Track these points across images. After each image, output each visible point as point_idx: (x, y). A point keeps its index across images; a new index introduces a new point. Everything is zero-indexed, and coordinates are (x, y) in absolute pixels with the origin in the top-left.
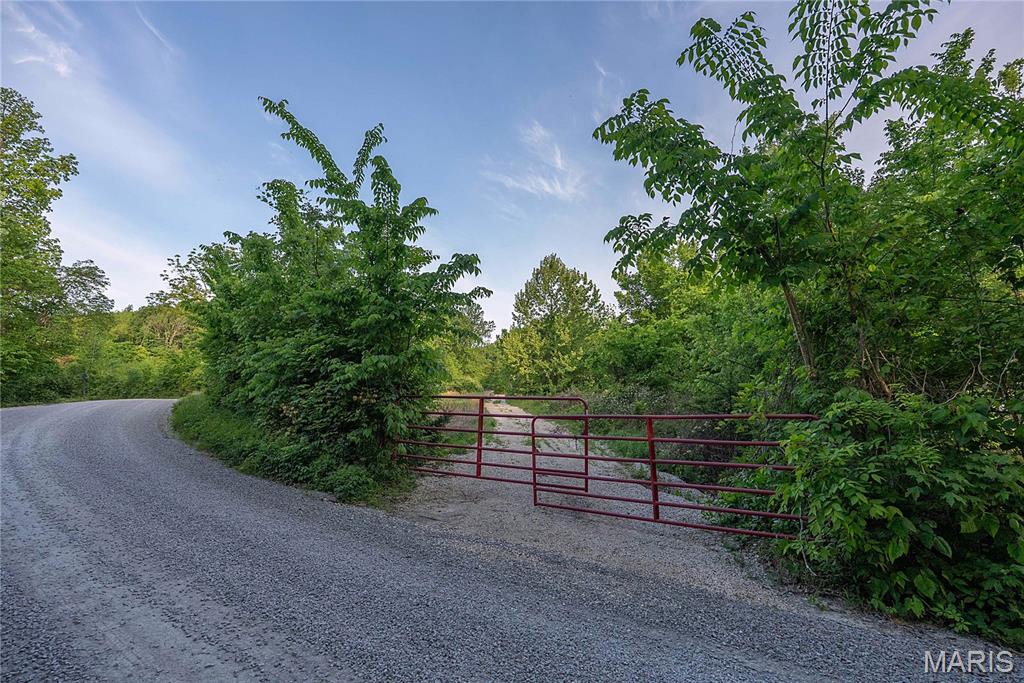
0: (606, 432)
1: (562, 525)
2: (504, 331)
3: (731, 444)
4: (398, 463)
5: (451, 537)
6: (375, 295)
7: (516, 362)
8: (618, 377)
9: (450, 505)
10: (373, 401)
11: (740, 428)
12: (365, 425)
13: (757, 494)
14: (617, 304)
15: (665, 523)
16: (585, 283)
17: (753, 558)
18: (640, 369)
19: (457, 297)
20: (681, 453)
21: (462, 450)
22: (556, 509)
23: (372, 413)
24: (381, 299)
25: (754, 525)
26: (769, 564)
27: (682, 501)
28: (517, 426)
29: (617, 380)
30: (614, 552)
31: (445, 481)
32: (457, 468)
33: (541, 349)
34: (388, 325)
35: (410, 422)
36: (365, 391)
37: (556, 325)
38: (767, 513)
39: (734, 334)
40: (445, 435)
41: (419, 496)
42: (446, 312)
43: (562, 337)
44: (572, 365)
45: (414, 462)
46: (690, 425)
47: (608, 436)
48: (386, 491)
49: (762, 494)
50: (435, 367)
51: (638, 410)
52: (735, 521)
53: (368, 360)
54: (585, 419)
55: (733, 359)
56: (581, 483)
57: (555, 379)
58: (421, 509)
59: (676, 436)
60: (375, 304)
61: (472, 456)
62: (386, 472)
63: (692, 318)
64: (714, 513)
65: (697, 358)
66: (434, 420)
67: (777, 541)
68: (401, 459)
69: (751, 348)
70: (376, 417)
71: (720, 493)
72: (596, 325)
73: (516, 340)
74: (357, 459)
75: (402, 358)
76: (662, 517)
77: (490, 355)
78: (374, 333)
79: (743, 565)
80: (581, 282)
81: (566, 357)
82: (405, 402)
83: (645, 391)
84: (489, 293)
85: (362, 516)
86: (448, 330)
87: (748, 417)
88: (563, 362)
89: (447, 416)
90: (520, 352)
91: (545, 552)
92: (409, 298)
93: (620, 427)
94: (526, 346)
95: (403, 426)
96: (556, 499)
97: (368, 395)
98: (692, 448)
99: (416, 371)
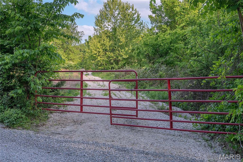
0: (144, 88)
1: (125, 133)
2: (90, 37)
3: (206, 91)
4: (38, 107)
5: (70, 142)
6: (18, 15)
7: (96, 54)
8: (150, 60)
9: (67, 127)
10: (22, 75)
11: (212, 84)
12: (18, 87)
13: (219, 114)
14: (150, 22)
15: (175, 130)
16: (133, 10)
17: (216, 144)
18: (161, 56)
19: (66, 17)
20: (182, 97)
21: (70, 99)
22: (121, 126)
23: (22, 81)
24: (22, 18)
25: (217, 129)
26: (223, 146)
27: (182, 119)
28: (98, 86)
29: (150, 62)
30: (151, 145)
31: (63, 115)
32: (69, 108)
33: (110, 47)
34: (27, 33)
35: (43, 85)
36: (17, 69)
37: (118, 33)
38: (223, 123)
39: (210, 37)
40: (62, 92)
41: (51, 123)
42: (60, 25)
43: (121, 40)
44: (126, 54)
45: (46, 106)
46: (186, 83)
47: (146, 89)
48: (33, 121)
49: (221, 114)
50: (56, 56)
51: (160, 76)
52: (208, 128)
53: (17, 52)
54: (136, 81)
55: (209, 50)
56: (134, 113)
57: (117, 62)
58: (52, 129)
59: (179, 88)
60: (18, 20)
61: (78, 102)
62: (32, 111)
63: (190, 28)
64: (198, 124)
65: (191, 49)
66: (55, 84)
67: (227, 135)
68: (39, 104)
69: (219, 43)
70: (24, 83)
71: (202, 115)
72: (138, 33)
73: (96, 41)
74: (15, 105)
75: (36, 50)
76: (174, 127)
77: (82, 50)
78: (19, 37)
79: (212, 147)
80: (131, 10)
81: (123, 50)
82: (39, 74)
83: (164, 67)
84: (82, 16)
85: (21, 134)
86: (61, 35)
87: (217, 78)
88: (121, 53)
89: (63, 81)
90: (98, 48)
91: (117, 146)
92: (38, 17)
93: (152, 85)
94: (102, 45)
95: (40, 87)
96: (121, 121)
97: (19, 72)
98: (187, 94)
99: (45, 58)
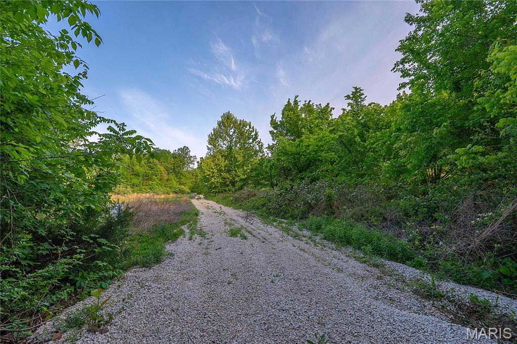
2: (202, 158)
7: (209, 175)
16: (250, 128)
33: (225, 167)
57: (233, 183)
80: (248, 127)
81: (240, 170)
88: (238, 174)
94: (216, 165)
